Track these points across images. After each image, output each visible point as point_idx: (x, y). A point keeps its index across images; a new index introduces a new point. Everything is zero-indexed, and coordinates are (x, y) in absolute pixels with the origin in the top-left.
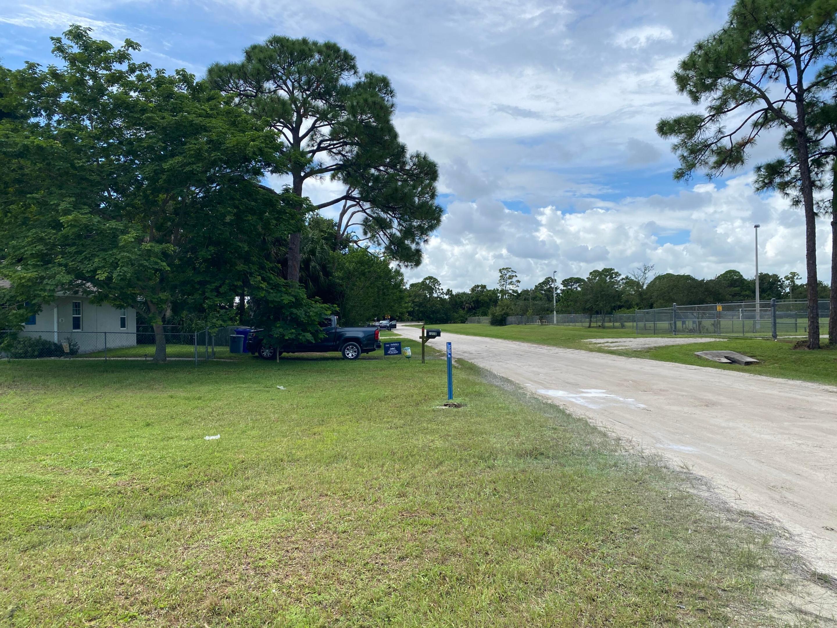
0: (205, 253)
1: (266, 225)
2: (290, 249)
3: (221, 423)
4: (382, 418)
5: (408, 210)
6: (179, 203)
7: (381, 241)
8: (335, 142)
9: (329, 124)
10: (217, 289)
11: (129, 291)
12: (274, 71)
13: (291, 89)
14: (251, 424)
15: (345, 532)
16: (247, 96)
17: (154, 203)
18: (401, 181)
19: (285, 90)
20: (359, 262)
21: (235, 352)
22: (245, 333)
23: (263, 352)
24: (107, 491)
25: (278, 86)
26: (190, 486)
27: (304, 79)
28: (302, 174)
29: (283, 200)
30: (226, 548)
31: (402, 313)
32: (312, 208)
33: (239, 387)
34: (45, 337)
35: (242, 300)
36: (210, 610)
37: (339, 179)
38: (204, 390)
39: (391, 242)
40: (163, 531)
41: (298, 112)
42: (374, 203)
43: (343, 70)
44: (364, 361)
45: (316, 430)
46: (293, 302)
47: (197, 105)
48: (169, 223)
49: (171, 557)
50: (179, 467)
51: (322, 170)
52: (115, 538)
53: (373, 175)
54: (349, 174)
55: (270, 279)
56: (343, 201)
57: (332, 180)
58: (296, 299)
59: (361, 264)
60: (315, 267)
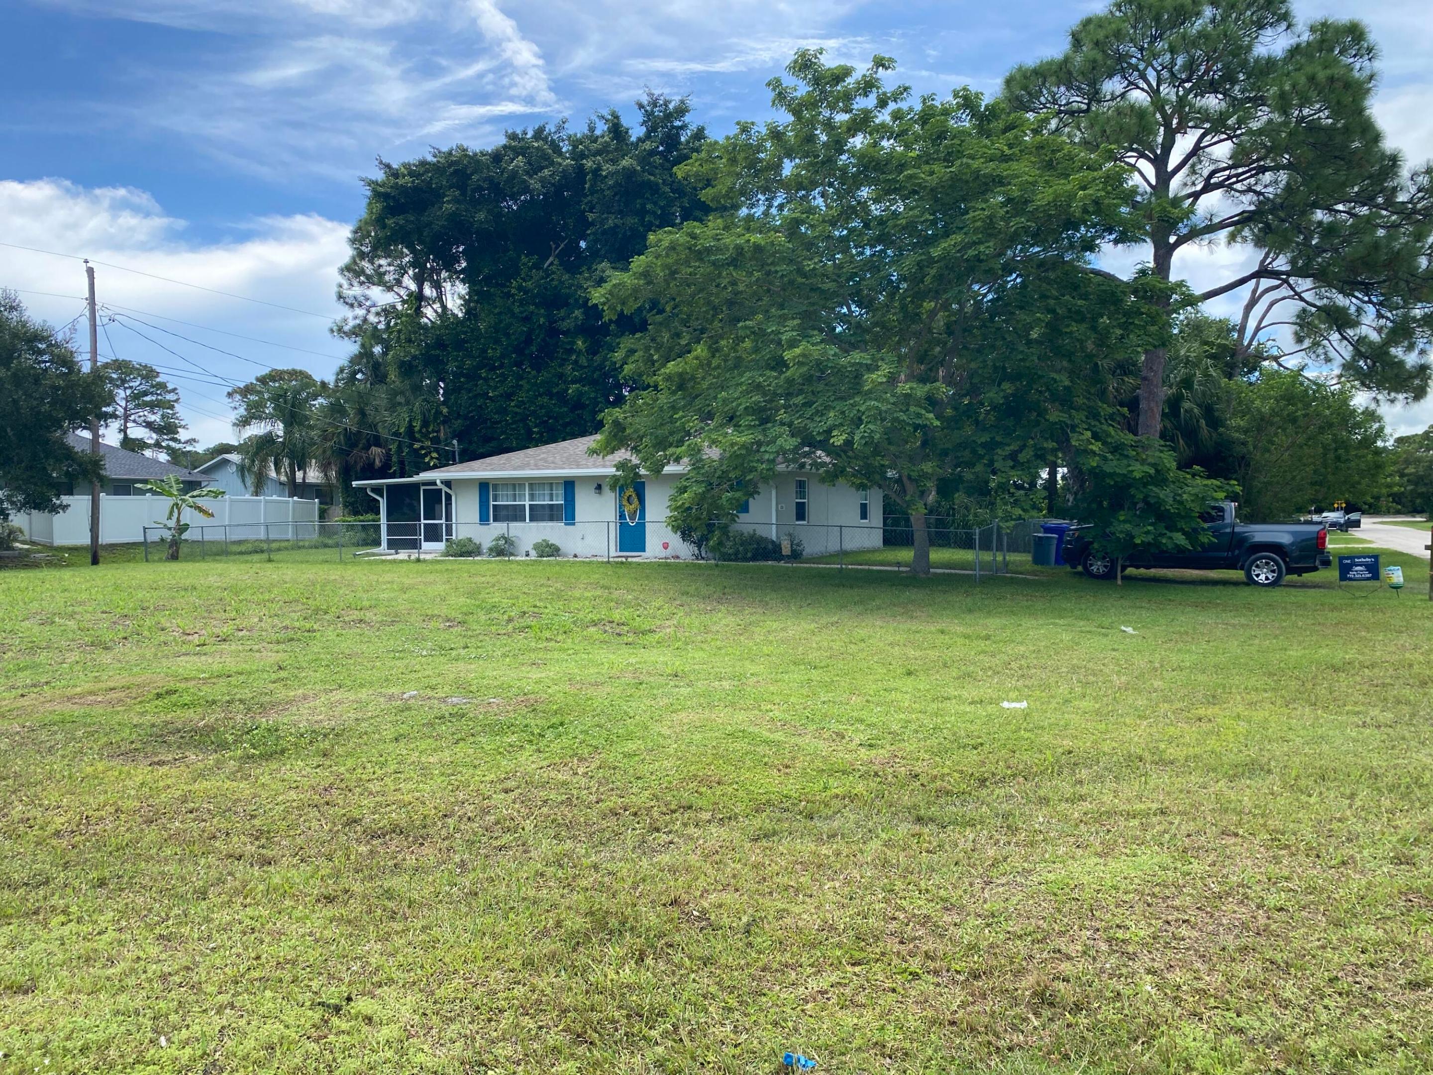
0: (992, 395)
1: (1102, 339)
2: (1145, 379)
3: (1027, 682)
4: (1340, 703)
5: (1403, 285)
6: (954, 313)
7: (1332, 354)
8: (1240, 170)
9: (1230, 138)
10: (1013, 456)
11: (877, 461)
12: (1122, 58)
13: (1154, 85)
14: (1078, 690)
15: (1281, 909)
16: (1072, 113)
17: (916, 317)
18: (1383, 227)
19: (1143, 89)
20: (1283, 397)
21: (1042, 564)
22: (1060, 531)
23: (1091, 565)
24: (859, 770)
25: (1130, 83)
26: (983, 782)
27: (1180, 61)
28: (1172, 239)
29: (1135, 292)
30: (1055, 895)
31: (1377, 498)
32: (1191, 301)
33: (1052, 624)
34: (762, 531)
35: (1053, 474)
36: (1035, 994)
37: (1245, 239)
38: (993, 623)
39: (1358, 354)
40: (947, 847)
41: (1167, 125)
42: (1322, 277)
43: (1261, 27)
44: (1293, 591)
45: (1201, 712)
46: (1150, 476)
47: (987, 142)
48: (938, 349)
49: (965, 891)
50: (964, 747)
51: (1211, 228)
52: (875, 845)
53: (1320, 223)
54: (1268, 229)
55: (1109, 435)
56: (1254, 281)
57: (1229, 243)
58: (1157, 471)
59: (1288, 400)
60: (1192, 410)
